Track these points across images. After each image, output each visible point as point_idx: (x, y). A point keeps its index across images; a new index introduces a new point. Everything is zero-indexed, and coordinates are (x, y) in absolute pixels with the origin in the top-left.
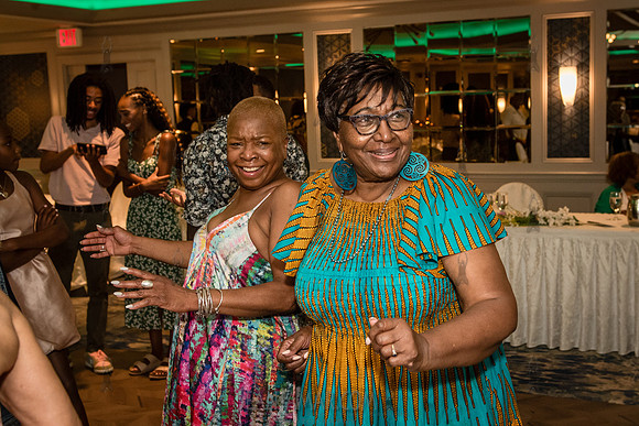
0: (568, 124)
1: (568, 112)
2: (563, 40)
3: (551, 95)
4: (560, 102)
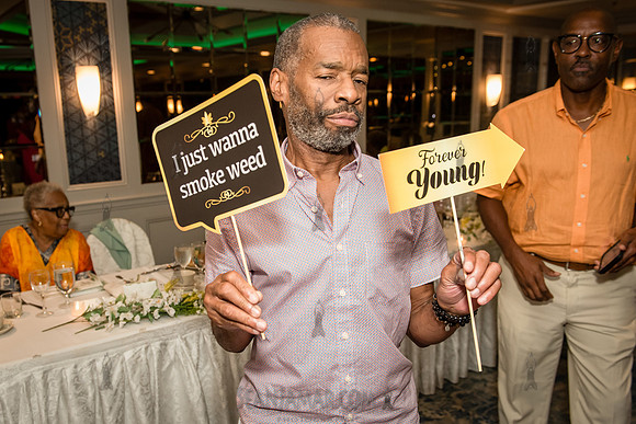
0: (92, 140)
2: (74, 30)
3: (65, 102)
4: (80, 111)
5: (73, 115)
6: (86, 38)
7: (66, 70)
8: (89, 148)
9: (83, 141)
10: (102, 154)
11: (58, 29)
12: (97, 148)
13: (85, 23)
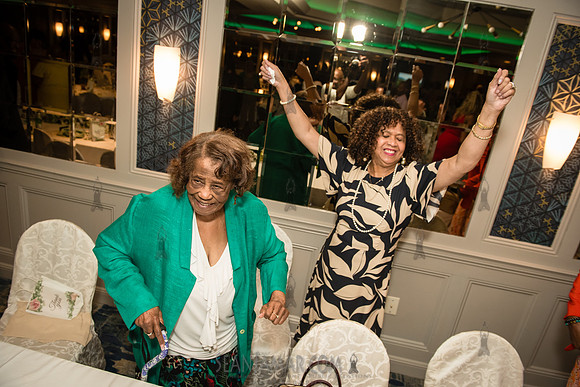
0: (164, 127)
1: (165, 110)
5: (149, 97)
7: (147, 48)
10: (173, 144)
12: (168, 137)
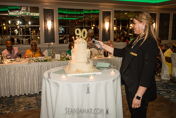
1: (49, 32)
2: (47, 14)
3: (45, 27)
4: (48, 29)
5: (46, 30)
6: (50, 15)
7: (45, 21)
8: (49, 36)
9: (48, 35)
10: (51, 37)
11: (44, 14)
12: (50, 36)
13: (50, 13)
